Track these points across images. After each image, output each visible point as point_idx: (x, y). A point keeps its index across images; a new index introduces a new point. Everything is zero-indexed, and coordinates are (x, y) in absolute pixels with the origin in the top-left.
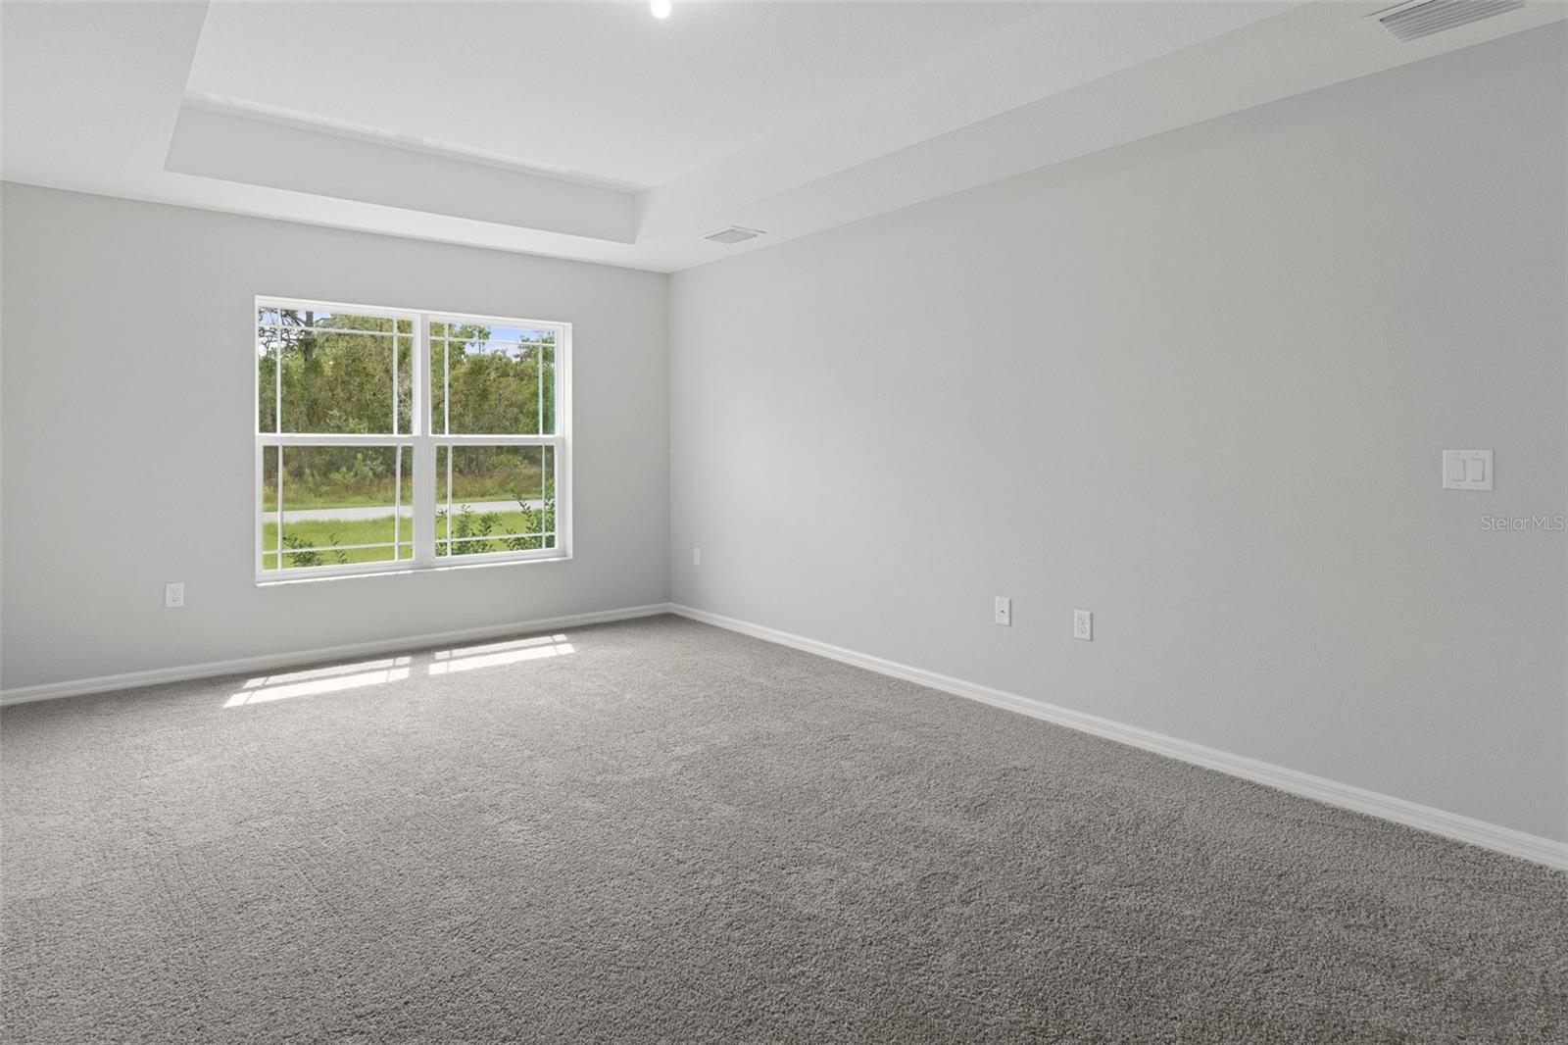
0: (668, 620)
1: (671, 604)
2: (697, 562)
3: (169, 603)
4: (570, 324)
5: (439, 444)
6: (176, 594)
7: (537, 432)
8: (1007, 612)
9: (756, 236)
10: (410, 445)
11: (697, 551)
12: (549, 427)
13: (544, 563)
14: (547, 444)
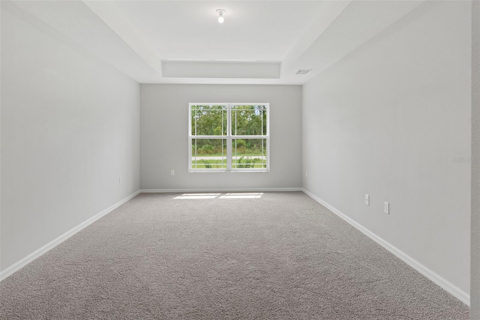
0: (301, 193)
1: (302, 188)
2: (307, 176)
3: (171, 174)
4: (269, 103)
5: (233, 138)
6: (173, 172)
7: (261, 135)
8: (368, 200)
9: (309, 71)
10: (226, 138)
11: (307, 172)
12: (265, 133)
13: (261, 172)
14: (264, 138)
